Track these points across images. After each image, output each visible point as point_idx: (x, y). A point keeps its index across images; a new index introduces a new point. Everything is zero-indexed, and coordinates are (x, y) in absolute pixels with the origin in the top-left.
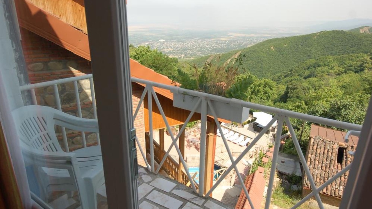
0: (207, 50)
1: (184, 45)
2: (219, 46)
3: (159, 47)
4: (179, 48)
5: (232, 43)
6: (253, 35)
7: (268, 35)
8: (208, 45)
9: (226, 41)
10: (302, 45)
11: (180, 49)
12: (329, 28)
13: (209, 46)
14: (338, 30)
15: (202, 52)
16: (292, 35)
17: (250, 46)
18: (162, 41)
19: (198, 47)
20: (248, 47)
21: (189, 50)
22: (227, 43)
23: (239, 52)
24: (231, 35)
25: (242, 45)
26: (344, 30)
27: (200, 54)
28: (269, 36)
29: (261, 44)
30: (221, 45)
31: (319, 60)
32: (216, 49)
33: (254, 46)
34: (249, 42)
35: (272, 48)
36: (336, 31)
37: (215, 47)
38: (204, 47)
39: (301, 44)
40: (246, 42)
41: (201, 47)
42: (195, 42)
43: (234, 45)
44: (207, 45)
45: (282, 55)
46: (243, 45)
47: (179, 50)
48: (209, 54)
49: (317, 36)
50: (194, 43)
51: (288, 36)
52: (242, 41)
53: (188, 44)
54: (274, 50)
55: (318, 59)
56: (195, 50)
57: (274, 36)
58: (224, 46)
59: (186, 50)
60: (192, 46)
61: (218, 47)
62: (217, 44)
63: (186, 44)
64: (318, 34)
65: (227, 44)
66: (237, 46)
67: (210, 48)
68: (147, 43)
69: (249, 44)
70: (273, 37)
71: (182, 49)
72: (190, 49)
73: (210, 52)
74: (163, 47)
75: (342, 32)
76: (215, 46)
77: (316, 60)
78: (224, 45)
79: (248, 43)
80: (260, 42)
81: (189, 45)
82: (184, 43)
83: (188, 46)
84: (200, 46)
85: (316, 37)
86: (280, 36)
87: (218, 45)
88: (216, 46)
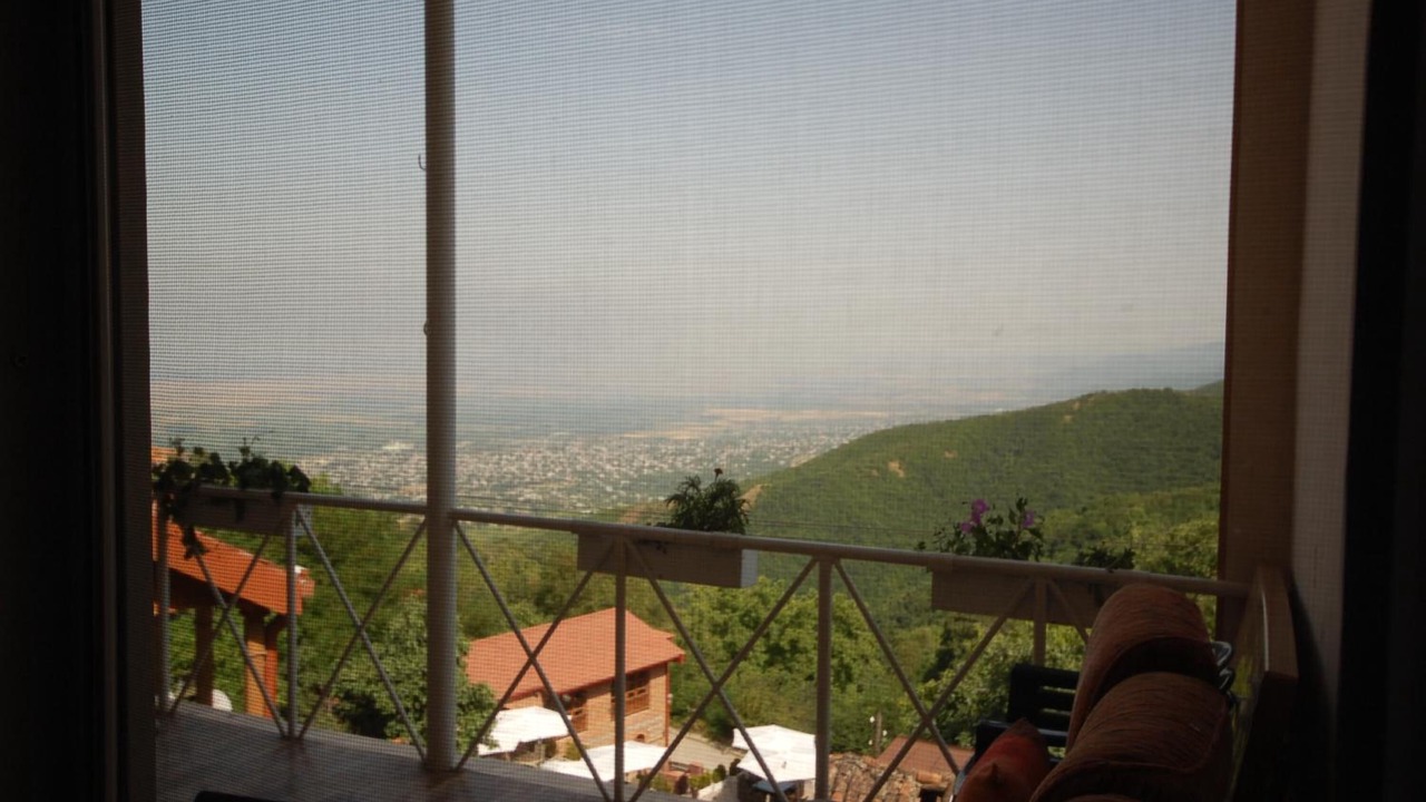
0: (609, 483)
1: (503, 462)
2: (665, 466)
3: (380, 476)
4: (479, 480)
5: (723, 452)
6: (809, 414)
7: (879, 414)
8: (616, 463)
9: (694, 442)
10: (1018, 453)
11: (485, 483)
12: (1119, 383)
13: (619, 465)
14: (1151, 387)
15: (585, 494)
16: (975, 412)
17: (804, 460)
18: (396, 447)
19: (569, 470)
20: (793, 465)
21: (526, 485)
22: (699, 450)
23: (753, 486)
24: (714, 417)
25: (766, 460)
26: (1175, 388)
27: (580, 505)
28: (879, 419)
29: (849, 452)
30: (675, 460)
31: (1089, 512)
32: (650, 479)
33: (815, 460)
34: (795, 444)
35: (894, 466)
36: (1146, 391)
37: (646, 472)
38: (597, 471)
39: (1015, 448)
40: (783, 445)
41: (582, 474)
42: (554, 449)
43: (730, 456)
44: (609, 461)
45: (941, 495)
46: (772, 457)
47: (481, 488)
48: (618, 500)
49: (1071, 412)
50: (548, 453)
51: (956, 416)
52: (767, 443)
53: (521, 458)
54: (901, 474)
55: (1084, 509)
56: (556, 486)
57: (901, 418)
58: (685, 464)
59: (511, 486)
60: (539, 465)
61: (661, 468)
62: (655, 458)
63: (514, 458)
64: (1077, 406)
65: (699, 456)
66: (746, 461)
67: (626, 476)
68: (323, 462)
69: (797, 451)
70: (898, 423)
71: (495, 483)
72: (530, 483)
73: (623, 493)
74: (402, 474)
75: (1169, 397)
76: (647, 464)
77: (1078, 513)
78: (689, 459)
79: (793, 448)
80: (846, 442)
81: (526, 465)
82: (504, 457)
83: (521, 469)
84: (579, 467)
85: (1068, 418)
86: (927, 416)
87: (662, 458)
88: (651, 467)
